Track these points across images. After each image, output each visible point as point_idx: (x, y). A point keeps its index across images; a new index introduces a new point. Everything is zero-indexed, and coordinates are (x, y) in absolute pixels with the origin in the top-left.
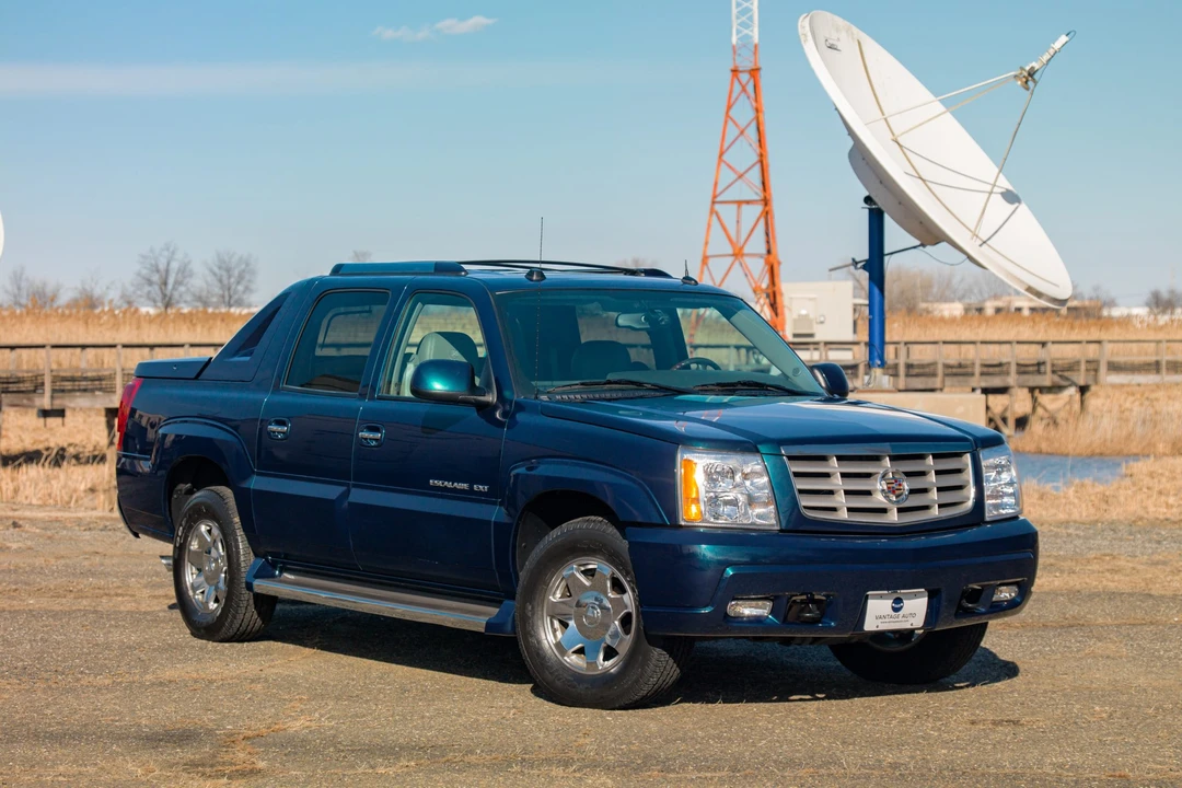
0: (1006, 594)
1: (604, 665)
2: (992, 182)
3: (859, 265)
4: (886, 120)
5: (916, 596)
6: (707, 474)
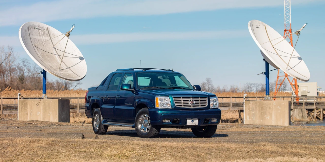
0: (215, 121)
1: (146, 131)
2: (291, 54)
3: (264, 73)
4: (270, 41)
5: (196, 120)
6: (160, 100)
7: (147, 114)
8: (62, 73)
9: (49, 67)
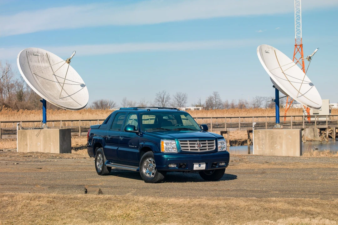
0: (223, 164)
1: (152, 176)
2: (302, 80)
3: (274, 101)
4: (281, 67)
5: (203, 164)
6: (166, 144)
7: (153, 158)
8: (63, 101)
9: (49, 96)
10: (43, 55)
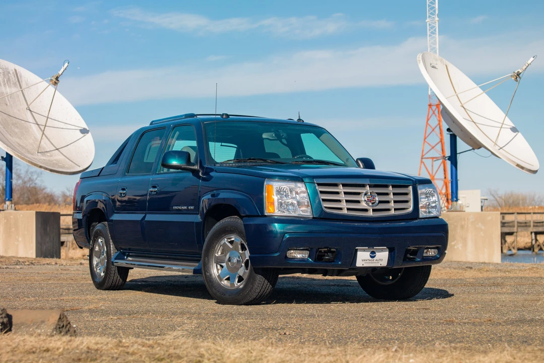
0: (432, 253)
1: (237, 284)
3: (447, 158)
4: (457, 95)
5: (382, 250)
6: (279, 192)
7: (240, 234)
8: (45, 158)
9: (17, 147)
10: (9, 73)
